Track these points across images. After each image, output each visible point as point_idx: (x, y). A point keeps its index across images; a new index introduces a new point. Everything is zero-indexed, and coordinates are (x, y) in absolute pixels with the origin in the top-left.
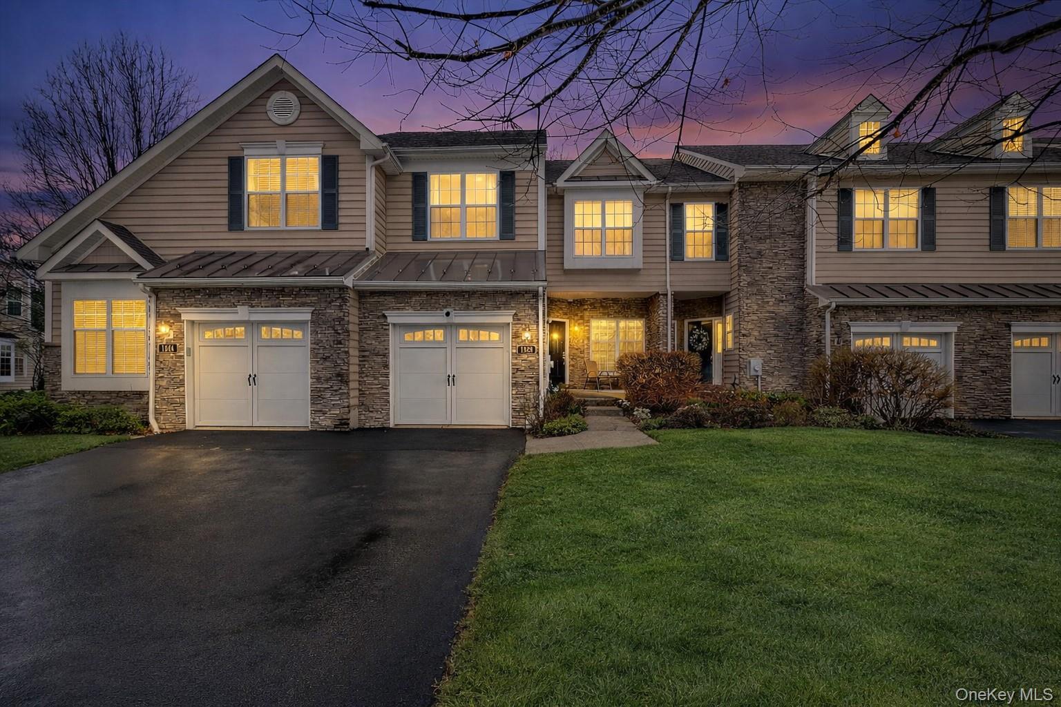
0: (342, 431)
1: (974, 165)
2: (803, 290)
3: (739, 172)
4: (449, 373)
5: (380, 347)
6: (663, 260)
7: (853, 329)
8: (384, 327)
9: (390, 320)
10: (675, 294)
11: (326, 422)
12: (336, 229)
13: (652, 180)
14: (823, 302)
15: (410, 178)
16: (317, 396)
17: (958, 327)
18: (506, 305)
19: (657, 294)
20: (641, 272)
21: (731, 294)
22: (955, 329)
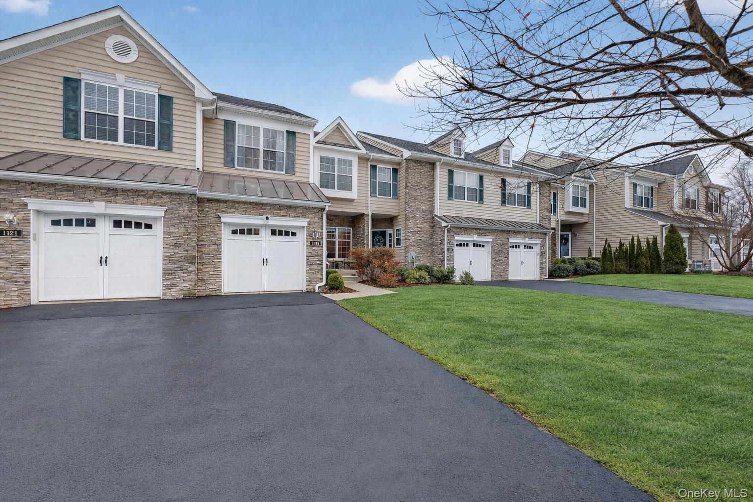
0: (191, 298)
1: (488, 166)
2: (433, 218)
3: (407, 154)
4: (263, 257)
5: (214, 239)
6: (366, 195)
7: (456, 238)
8: (219, 225)
9: (223, 220)
10: (373, 215)
11: (174, 293)
12: (170, 150)
13: (363, 151)
14: (444, 224)
15: (223, 123)
16: (167, 273)
17: (493, 239)
18: (303, 215)
19: (363, 214)
20: (355, 201)
21: (399, 217)
22: (491, 240)
